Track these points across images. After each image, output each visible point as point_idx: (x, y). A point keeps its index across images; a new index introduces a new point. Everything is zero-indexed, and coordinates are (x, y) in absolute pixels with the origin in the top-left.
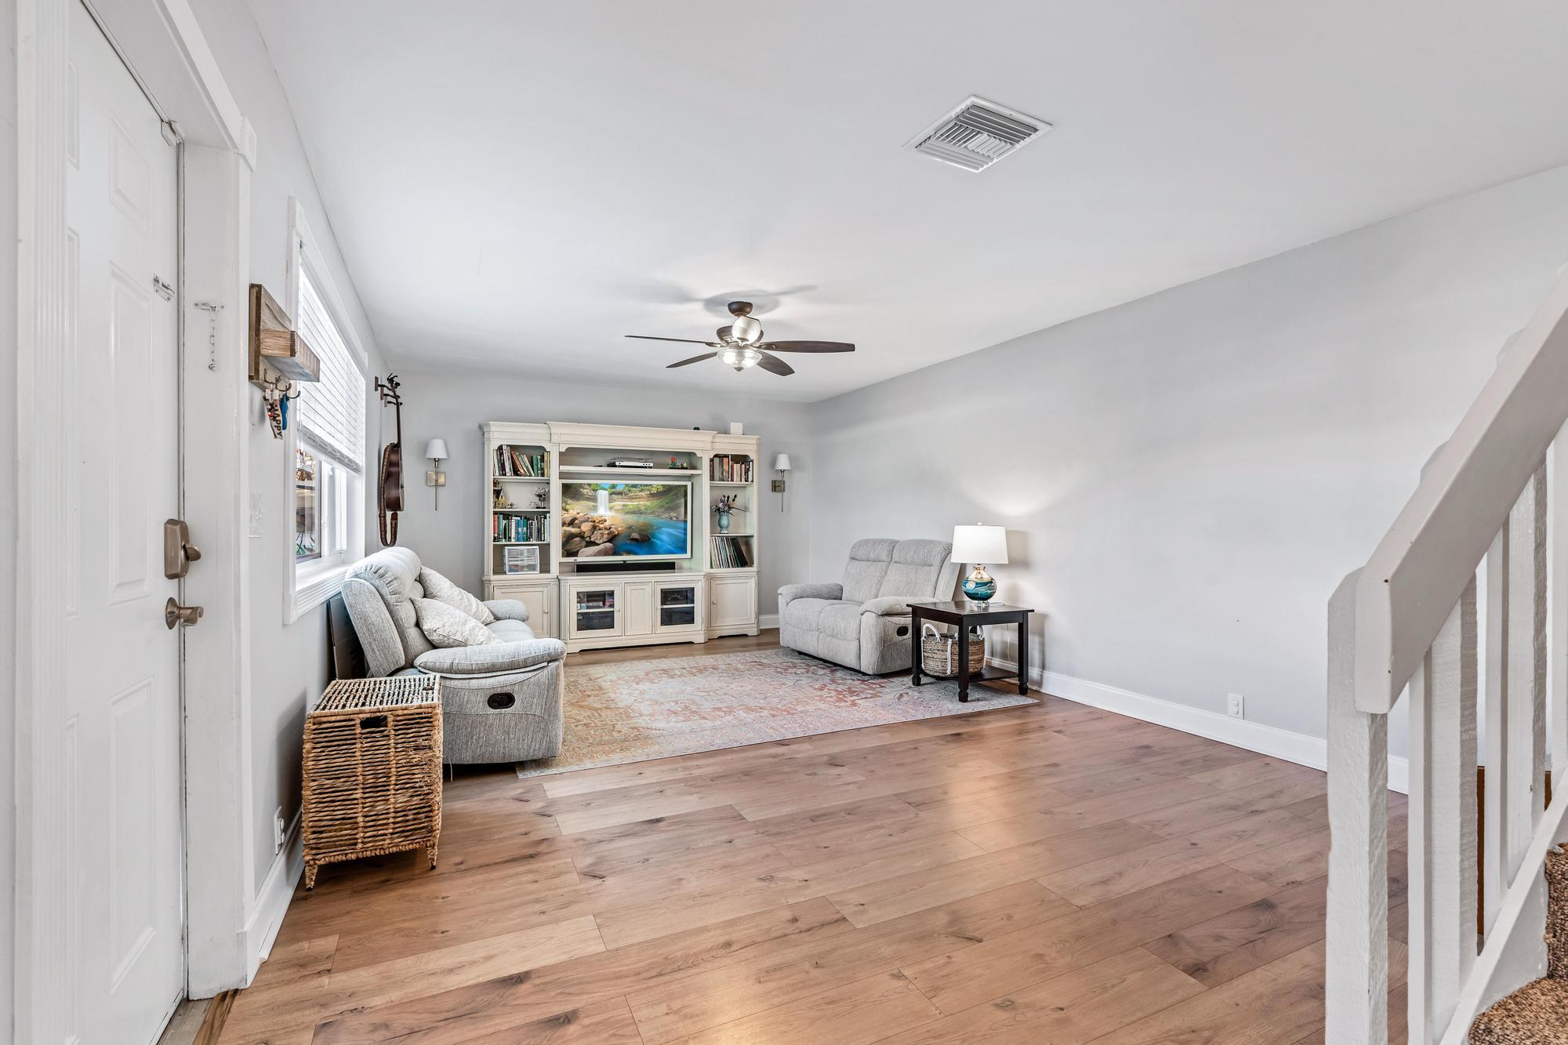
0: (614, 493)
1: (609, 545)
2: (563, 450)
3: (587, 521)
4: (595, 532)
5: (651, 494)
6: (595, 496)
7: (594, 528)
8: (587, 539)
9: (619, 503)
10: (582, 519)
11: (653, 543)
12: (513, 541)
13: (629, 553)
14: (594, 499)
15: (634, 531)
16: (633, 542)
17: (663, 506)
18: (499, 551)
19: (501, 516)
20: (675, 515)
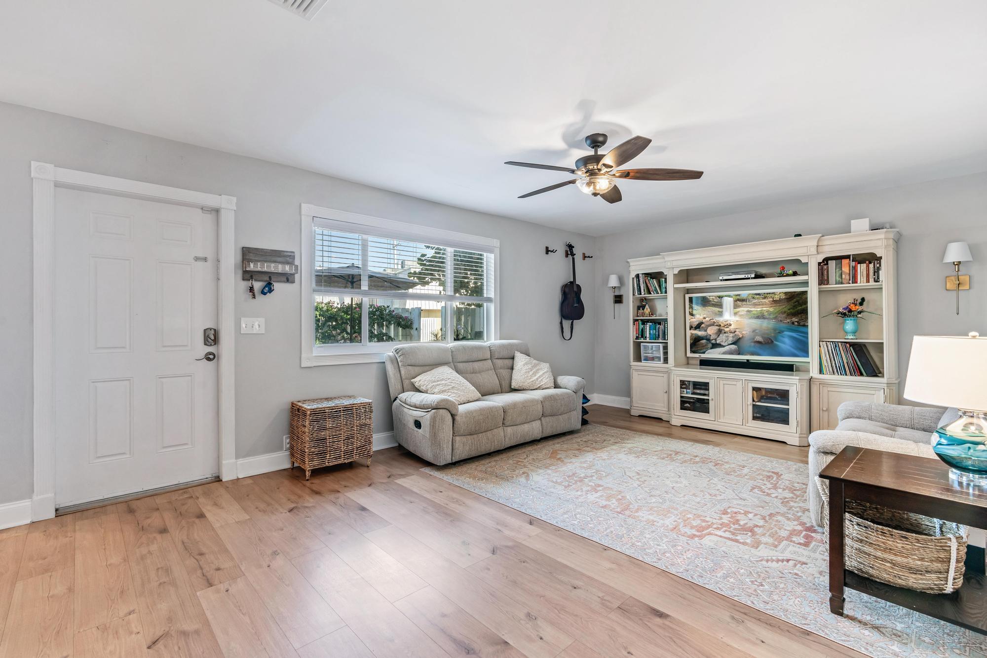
0: (738, 300)
1: (733, 347)
2: (676, 272)
3: (713, 325)
4: (721, 335)
5: (773, 301)
6: (721, 302)
7: (720, 332)
8: (713, 342)
9: (743, 310)
10: (708, 324)
11: (776, 345)
12: (648, 340)
13: (753, 354)
14: (720, 305)
15: (757, 334)
16: (757, 345)
17: (785, 312)
18: (637, 346)
19: (640, 322)
20: (796, 320)
